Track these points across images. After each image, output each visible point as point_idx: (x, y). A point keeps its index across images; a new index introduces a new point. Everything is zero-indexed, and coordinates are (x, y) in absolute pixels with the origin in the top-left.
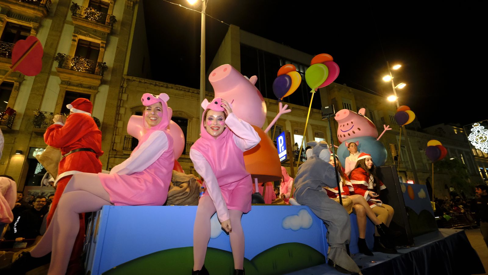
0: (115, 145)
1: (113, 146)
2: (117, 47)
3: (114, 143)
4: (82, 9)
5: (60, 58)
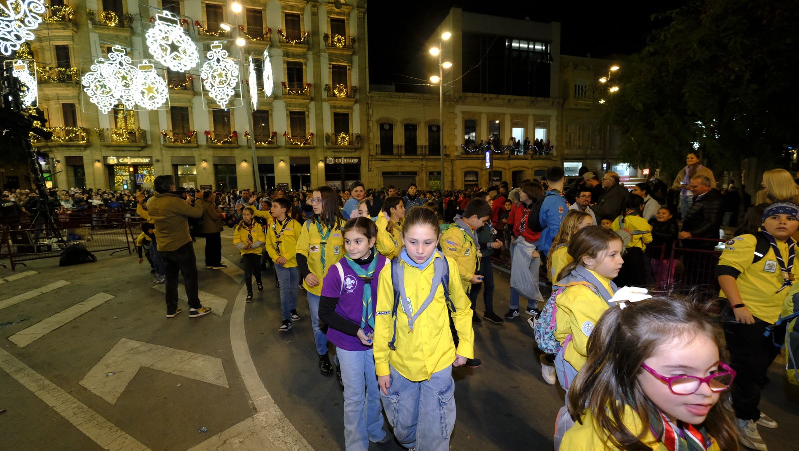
1: (369, 152)
2: (359, 66)
3: (370, 150)
4: (330, 37)
5: (327, 88)
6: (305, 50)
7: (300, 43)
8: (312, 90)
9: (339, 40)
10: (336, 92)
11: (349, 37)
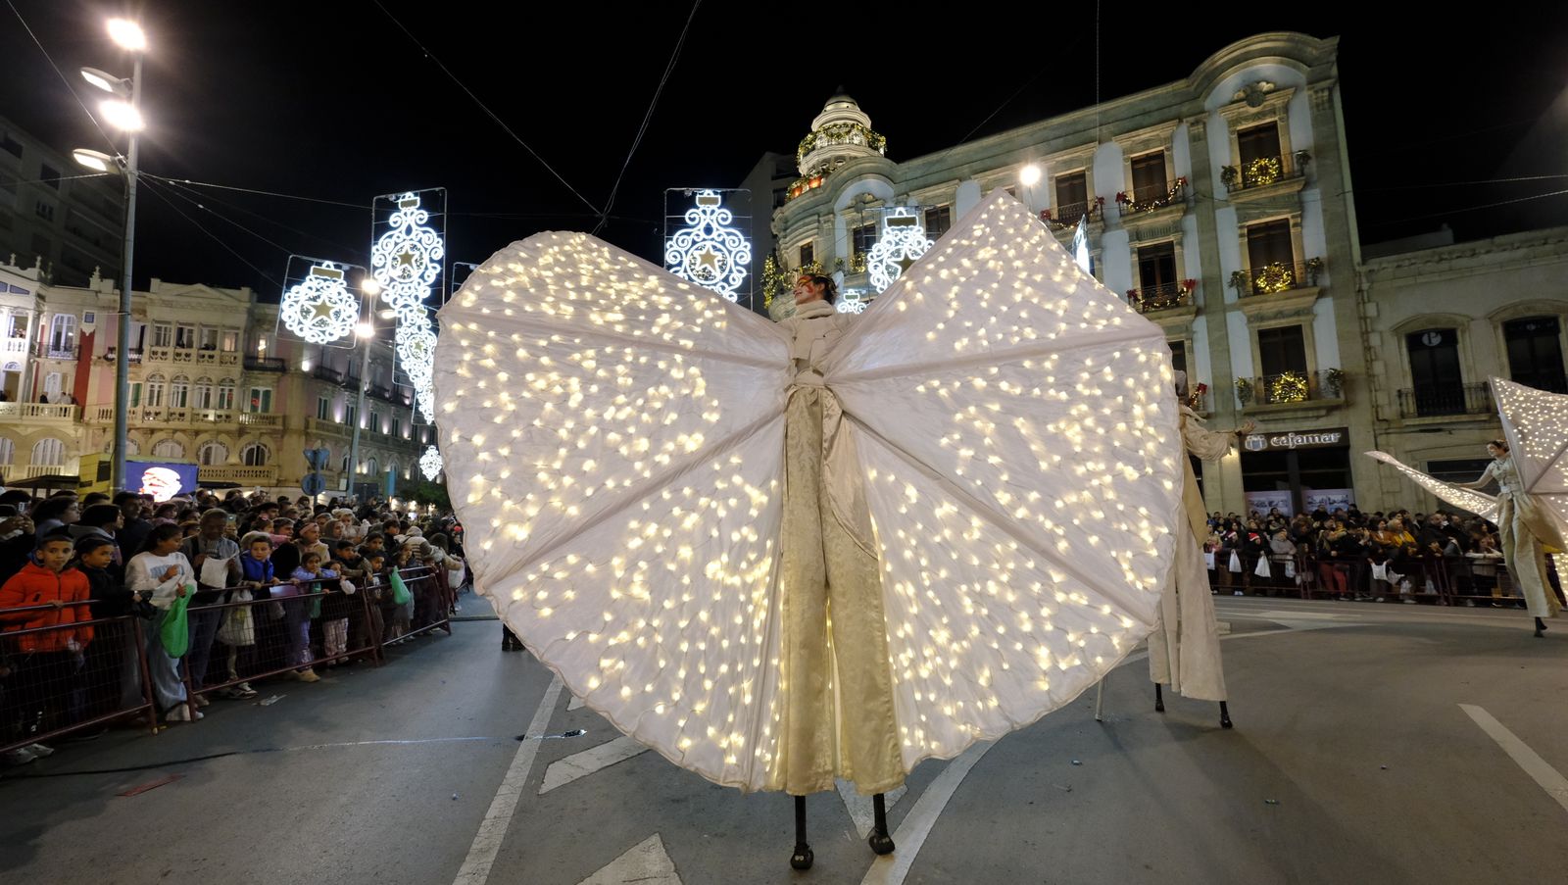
0: (1379, 409)
1: (1377, 412)
2: (1324, 211)
3: (1377, 406)
4: (1239, 170)
5: (1238, 280)
6: (1177, 216)
7: (1167, 204)
8: (1200, 292)
9: (1263, 171)
10: (1261, 283)
11: (1292, 153)
